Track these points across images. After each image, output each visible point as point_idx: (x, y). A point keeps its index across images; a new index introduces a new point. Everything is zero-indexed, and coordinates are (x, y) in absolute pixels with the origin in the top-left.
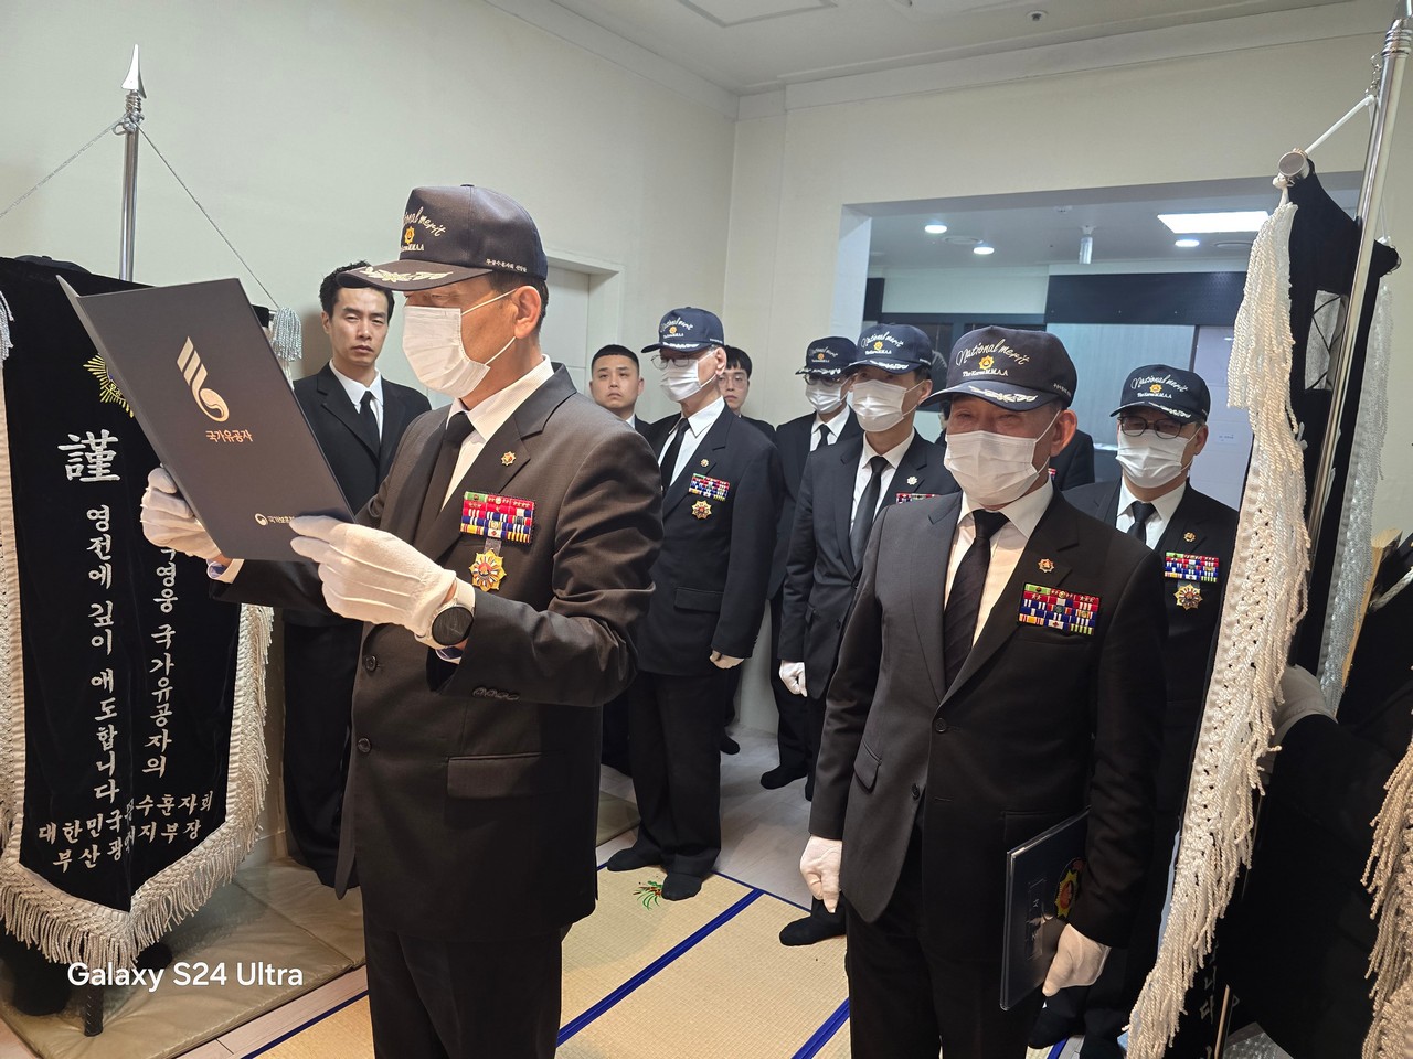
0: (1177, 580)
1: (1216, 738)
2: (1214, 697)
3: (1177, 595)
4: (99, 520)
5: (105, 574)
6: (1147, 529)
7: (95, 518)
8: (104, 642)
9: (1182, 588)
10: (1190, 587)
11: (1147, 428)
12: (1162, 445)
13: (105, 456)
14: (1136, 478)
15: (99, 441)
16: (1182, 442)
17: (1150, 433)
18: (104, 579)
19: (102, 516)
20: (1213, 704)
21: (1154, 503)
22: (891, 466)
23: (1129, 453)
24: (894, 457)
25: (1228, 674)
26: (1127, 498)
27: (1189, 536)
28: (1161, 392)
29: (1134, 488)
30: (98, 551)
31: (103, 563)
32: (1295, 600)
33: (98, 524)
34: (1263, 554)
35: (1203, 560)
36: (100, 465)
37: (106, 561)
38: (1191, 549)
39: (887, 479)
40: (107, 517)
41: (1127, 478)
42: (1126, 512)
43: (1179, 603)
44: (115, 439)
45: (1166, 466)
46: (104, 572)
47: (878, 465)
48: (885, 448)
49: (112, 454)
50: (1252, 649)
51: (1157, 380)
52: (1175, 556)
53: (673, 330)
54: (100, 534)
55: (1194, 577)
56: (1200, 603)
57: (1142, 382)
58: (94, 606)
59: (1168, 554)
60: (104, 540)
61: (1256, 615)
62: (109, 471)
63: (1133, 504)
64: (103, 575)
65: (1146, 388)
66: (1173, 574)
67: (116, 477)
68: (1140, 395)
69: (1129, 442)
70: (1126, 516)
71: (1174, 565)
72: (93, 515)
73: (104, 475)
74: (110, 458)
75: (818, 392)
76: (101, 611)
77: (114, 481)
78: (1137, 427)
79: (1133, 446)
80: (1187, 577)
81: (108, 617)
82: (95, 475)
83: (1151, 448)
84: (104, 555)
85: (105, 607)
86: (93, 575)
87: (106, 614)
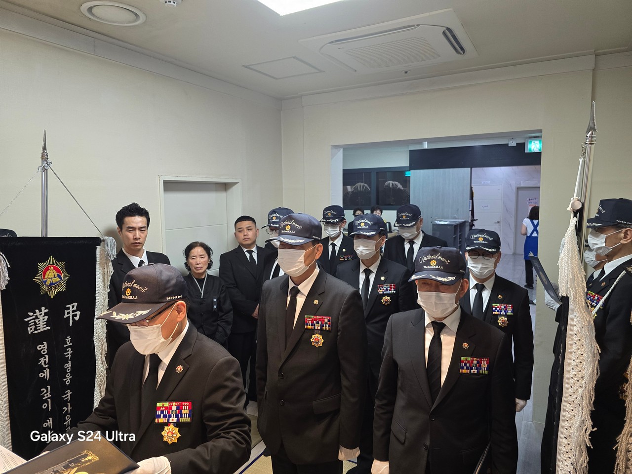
0: (497, 315)
3: (499, 321)
4: (42, 349)
5: (46, 374)
6: (483, 294)
7: (41, 349)
8: (47, 406)
9: (500, 318)
10: (503, 317)
11: (479, 255)
12: (486, 262)
13: (44, 319)
14: (477, 275)
15: (40, 313)
16: (493, 260)
17: (481, 257)
18: (46, 376)
19: (43, 347)
21: (484, 284)
22: (372, 272)
23: (473, 265)
24: (374, 268)
26: (473, 282)
27: (500, 297)
28: (483, 241)
29: (476, 278)
30: (43, 364)
31: (45, 369)
33: (42, 351)
35: (507, 306)
36: (42, 324)
37: (47, 368)
38: (501, 302)
39: (372, 278)
40: (46, 347)
41: (471, 273)
42: (473, 288)
43: (500, 325)
44: (47, 310)
45: (488, 270)
46: (46, 373)
47: (368, 272)
48: (369, 265)
49: (46, 317)
51: (480, 236)
52: (496, 305)
53: (274, 218)
54: (43, 356)
55: (504, 313)
56: (508, 324)
57: (475, 236)
58: (42, 390)
59: (493, 305)
60: (45, 358)
62: (45, 326)
63: (476, 285)
64: (45, 374)
65: (477, 239)
66: (496, 313)
67: (48, 328)
68: (475, 242)
69: (473, 261)
70: (473, 289)
71: (496, 309)
72: (40, 347)
73: (44, 328)
74: (46, 320)
75: (330, 229)
76: (45, 391)
77: (48, 330)
78: (475, 255)
79: (475, 262)
80: (502, 313)
81: (48, 394)
82: (40, 329)
83: (482, 264)
84: (45, 365)
85: (47, 389)
86: (41, 375)
87: (47, 392)
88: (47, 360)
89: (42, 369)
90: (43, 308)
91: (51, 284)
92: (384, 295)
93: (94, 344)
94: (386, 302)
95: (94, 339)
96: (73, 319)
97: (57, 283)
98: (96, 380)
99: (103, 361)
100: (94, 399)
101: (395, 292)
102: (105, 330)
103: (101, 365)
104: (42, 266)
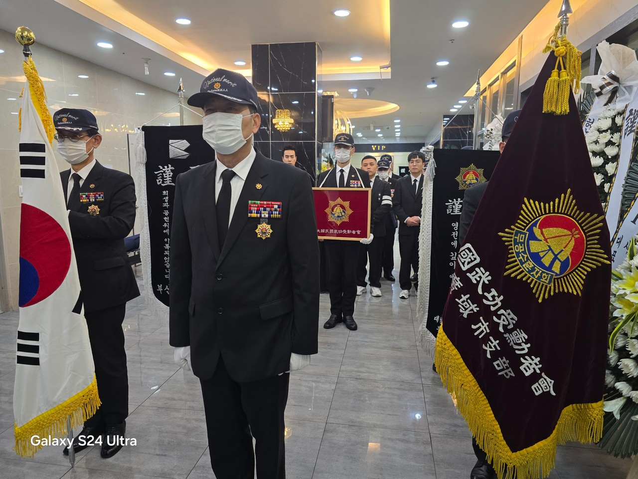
15: (457, 202)
30: (454, 236)
33: (454, 228)
36: (457, 209)
58: (451, 253)
72: (453, 225)
82: (454, 213)
85: (454, 254)
86: (452, 243)
87: (454, 256)
88: (457, 234)
89: (453, 240)
90: (459, 199)
91: (470, 184)
97: (474, 183)
104: (463, 170)
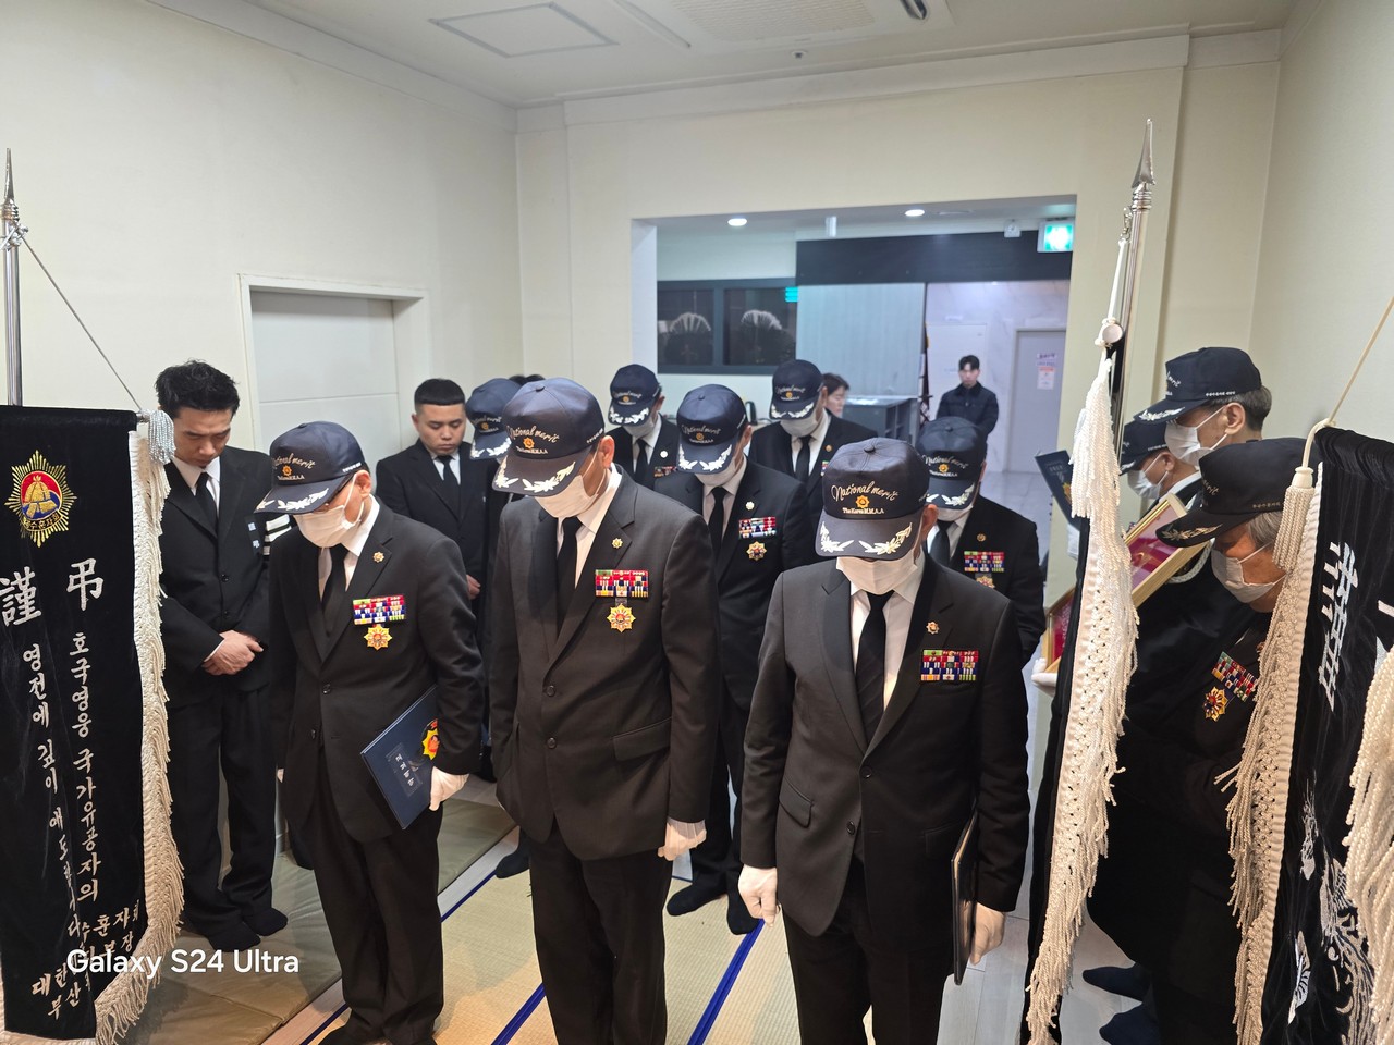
0: (974, 573)
1: (1076, 763)
2: (1072, 732)
4: (32, 660)
6: (949, 535)
7: (30, 659)
8: (50, 781)
9: (979, 580)
10: (985, 578)
13: (31, 594)
15: (25, 580)
18: (42, 719)
19: (34, 656)
20: (1072, 737)
22: (728, 495)
24: (732, 486)
25: (1082, 715)
27: (982, 538)
30: (35, 691)
31: (40, 702)
32: (1129, 661)
33: (32, 665)
34: (1103, 625)
35: (992, 555)
36: (29, 603)
37: (43, 700)
39: (728, 505)
40: (39, 656)
44: (36, 574)
46: (42, 710)
49: (36, 590)
50: (1100, 697)
52: (972, 554)
54: (35, 674)
55: (987, 570)
58: (39, 748)
59: (966, 553)
60: (39, 679)
61: (1101, 671)
64: (41, 714)
66: (971, 569)
71: (971, 562)
72: (28, 656)
73: (32, 613)
74: (35, 595)
76: (45, 751)
77: (40, 617)
80: (982, 569)
81: (51, 756)
82: (26, 615)
84: (40, 694)
85: (47, 746)
86: (35, 717)
87: (48, 753)
88: (43, 683)
89: (35, 704)
90: (28, 570)
91: (38, 515)
92: (752, 540)
93: (136, 651)
94: (756, 554)
95: (135, 639)
96: (89, 595)
97: (49, 512)
98: (144, 728)
99: (159, 688)
100: (143, 768)
101: (774, 532)
102: (159, 621)
103: (155, 696)
104: (19, 473)
